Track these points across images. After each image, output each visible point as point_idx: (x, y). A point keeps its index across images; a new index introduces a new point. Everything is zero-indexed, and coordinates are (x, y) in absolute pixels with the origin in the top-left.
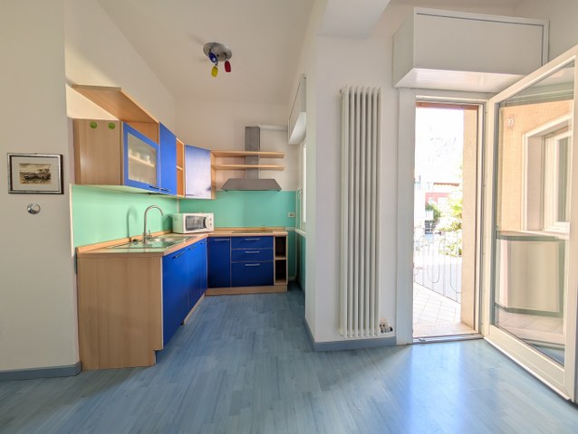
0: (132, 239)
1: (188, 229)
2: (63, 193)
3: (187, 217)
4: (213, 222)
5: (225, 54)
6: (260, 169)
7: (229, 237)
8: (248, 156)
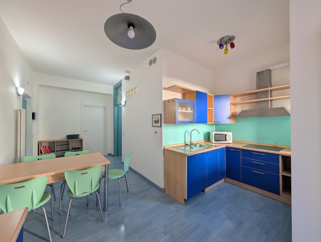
0: (186, 144)
2: (161, 127)
4: (231, 138)
5: (230, 39)
6: (271, 100)
7: (240, 149)
8: (259, 92)
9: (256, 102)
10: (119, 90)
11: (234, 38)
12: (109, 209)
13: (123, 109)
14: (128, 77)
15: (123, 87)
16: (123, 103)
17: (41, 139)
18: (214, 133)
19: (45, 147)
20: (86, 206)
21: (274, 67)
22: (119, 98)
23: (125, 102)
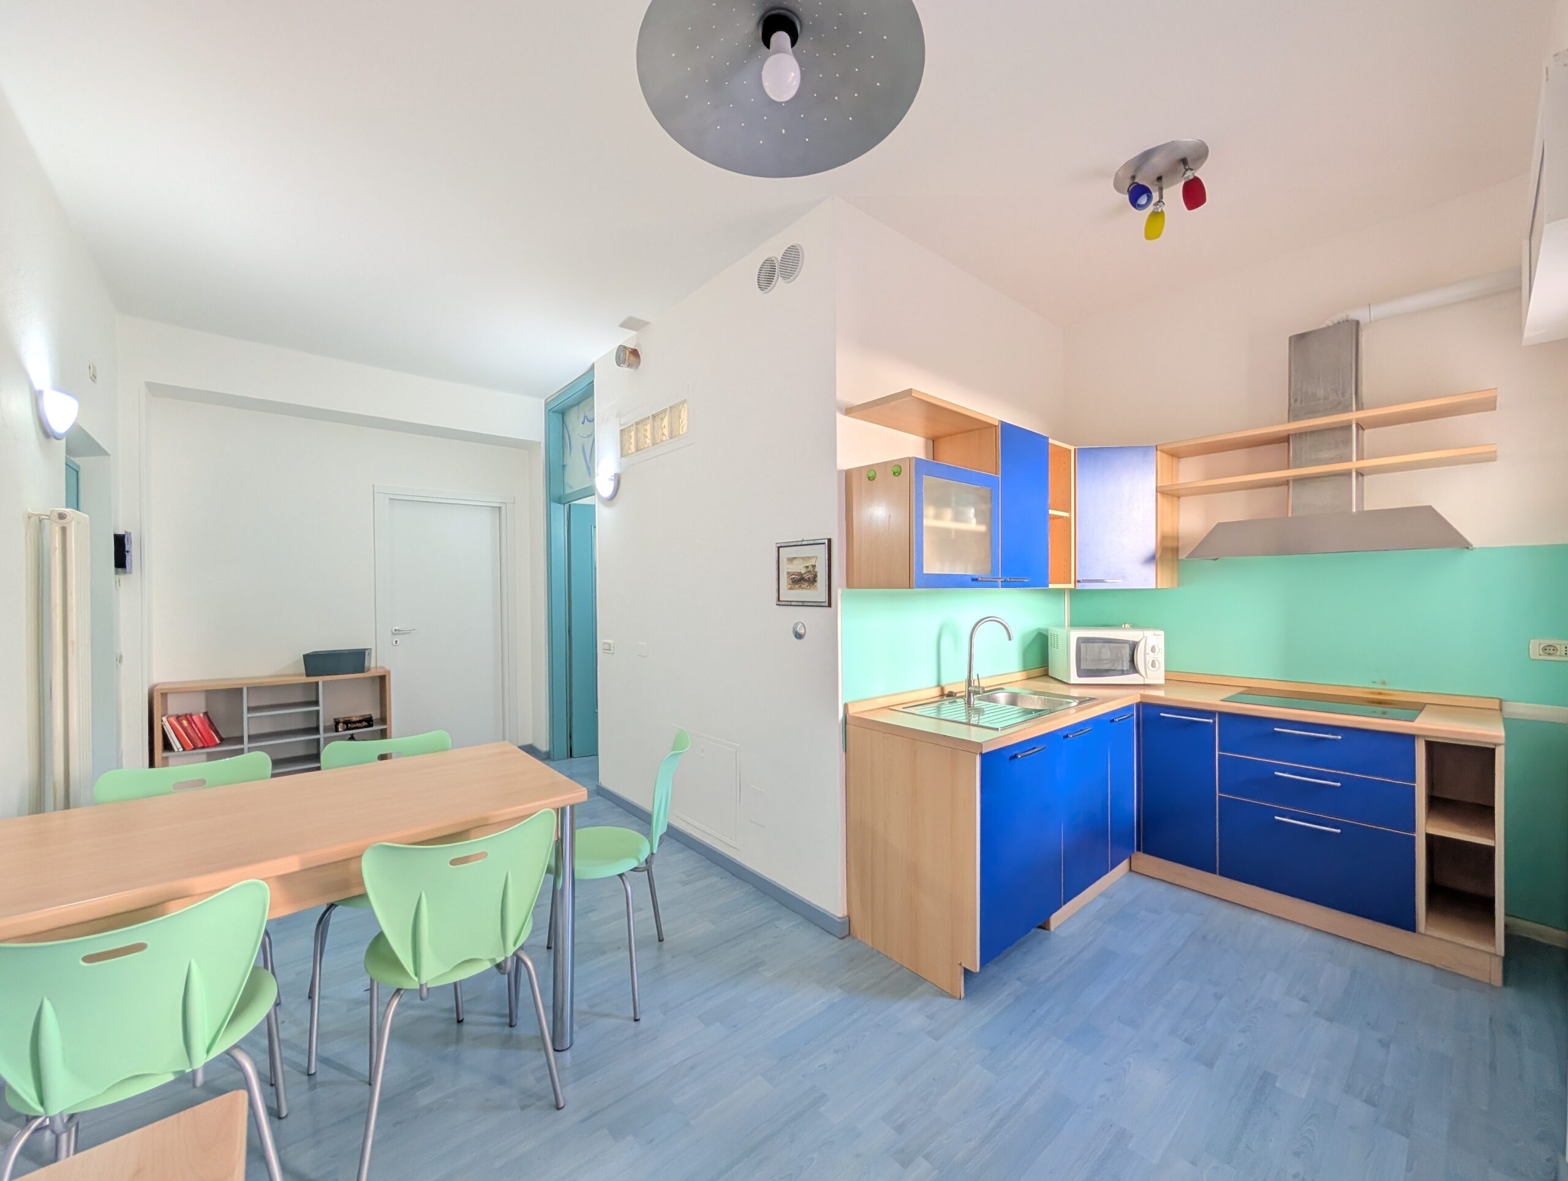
0: (946, 692)
1: (1081, 673)
2: (830, 605)
3: (1081, 641)
4: (1160, 657)
5: (1184, 161)
6: (1360, 474)
7: (1210, 714)
8: (1301, 434)
9: (1286, 483)
10: (574, 419)
11: (1201, 153)
12: (581, 1038)
13: (604, 516)
14: (635, 353)
15: (603, 404)
16: (604, 486)
17: (163, 674)
18: (1075, 634)
19: (189, 717)
20: (455, 1026)
21: (1378, 311)
22: (575, 461)
23: (618, 479)
